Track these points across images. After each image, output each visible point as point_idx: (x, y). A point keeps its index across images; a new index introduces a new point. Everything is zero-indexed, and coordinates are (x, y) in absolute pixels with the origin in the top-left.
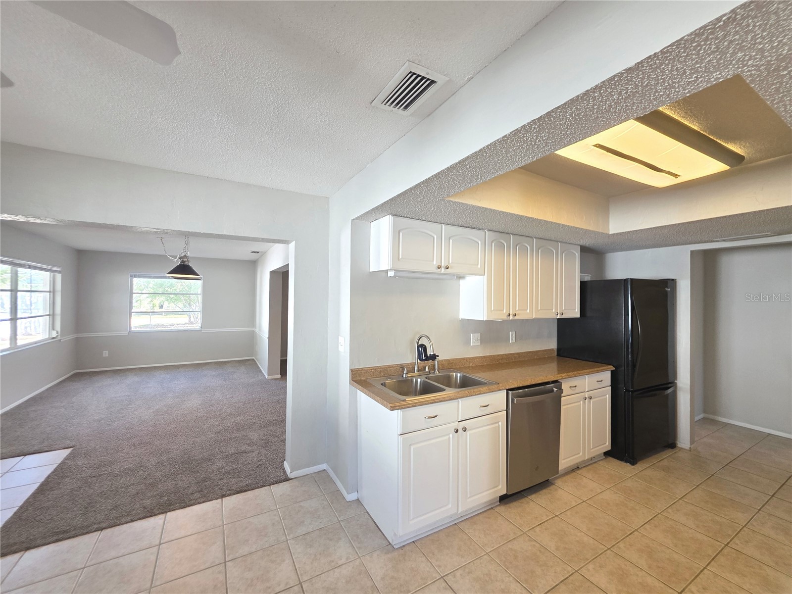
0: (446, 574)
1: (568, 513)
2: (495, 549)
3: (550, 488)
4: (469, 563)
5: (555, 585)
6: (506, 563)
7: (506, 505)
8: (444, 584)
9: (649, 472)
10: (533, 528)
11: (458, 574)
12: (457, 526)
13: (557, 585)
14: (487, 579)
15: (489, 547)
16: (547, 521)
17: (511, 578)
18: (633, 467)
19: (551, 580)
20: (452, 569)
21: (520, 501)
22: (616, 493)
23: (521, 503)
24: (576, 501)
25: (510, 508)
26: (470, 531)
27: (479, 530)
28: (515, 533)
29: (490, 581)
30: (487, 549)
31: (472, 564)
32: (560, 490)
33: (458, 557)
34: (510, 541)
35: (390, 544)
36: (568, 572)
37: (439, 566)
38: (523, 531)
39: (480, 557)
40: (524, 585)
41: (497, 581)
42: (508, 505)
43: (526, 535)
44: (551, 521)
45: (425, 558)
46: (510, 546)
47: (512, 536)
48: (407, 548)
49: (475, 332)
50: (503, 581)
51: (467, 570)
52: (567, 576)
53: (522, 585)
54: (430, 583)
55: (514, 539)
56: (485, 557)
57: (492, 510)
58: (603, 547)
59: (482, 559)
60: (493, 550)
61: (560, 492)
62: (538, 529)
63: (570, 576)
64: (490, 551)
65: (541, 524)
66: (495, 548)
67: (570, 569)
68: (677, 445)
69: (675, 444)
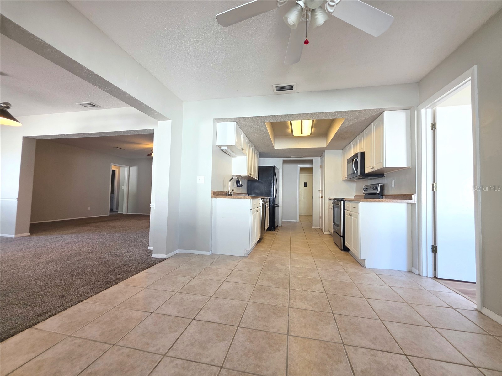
9: (279, 231)
12: (254, 249)
18: (275, 231)
27: (261, 248)
30: (268, 250)
47: (270, 247)
48: (249, 256)
60: (270, 250)
68: (279, 226)
69: (278, 225)
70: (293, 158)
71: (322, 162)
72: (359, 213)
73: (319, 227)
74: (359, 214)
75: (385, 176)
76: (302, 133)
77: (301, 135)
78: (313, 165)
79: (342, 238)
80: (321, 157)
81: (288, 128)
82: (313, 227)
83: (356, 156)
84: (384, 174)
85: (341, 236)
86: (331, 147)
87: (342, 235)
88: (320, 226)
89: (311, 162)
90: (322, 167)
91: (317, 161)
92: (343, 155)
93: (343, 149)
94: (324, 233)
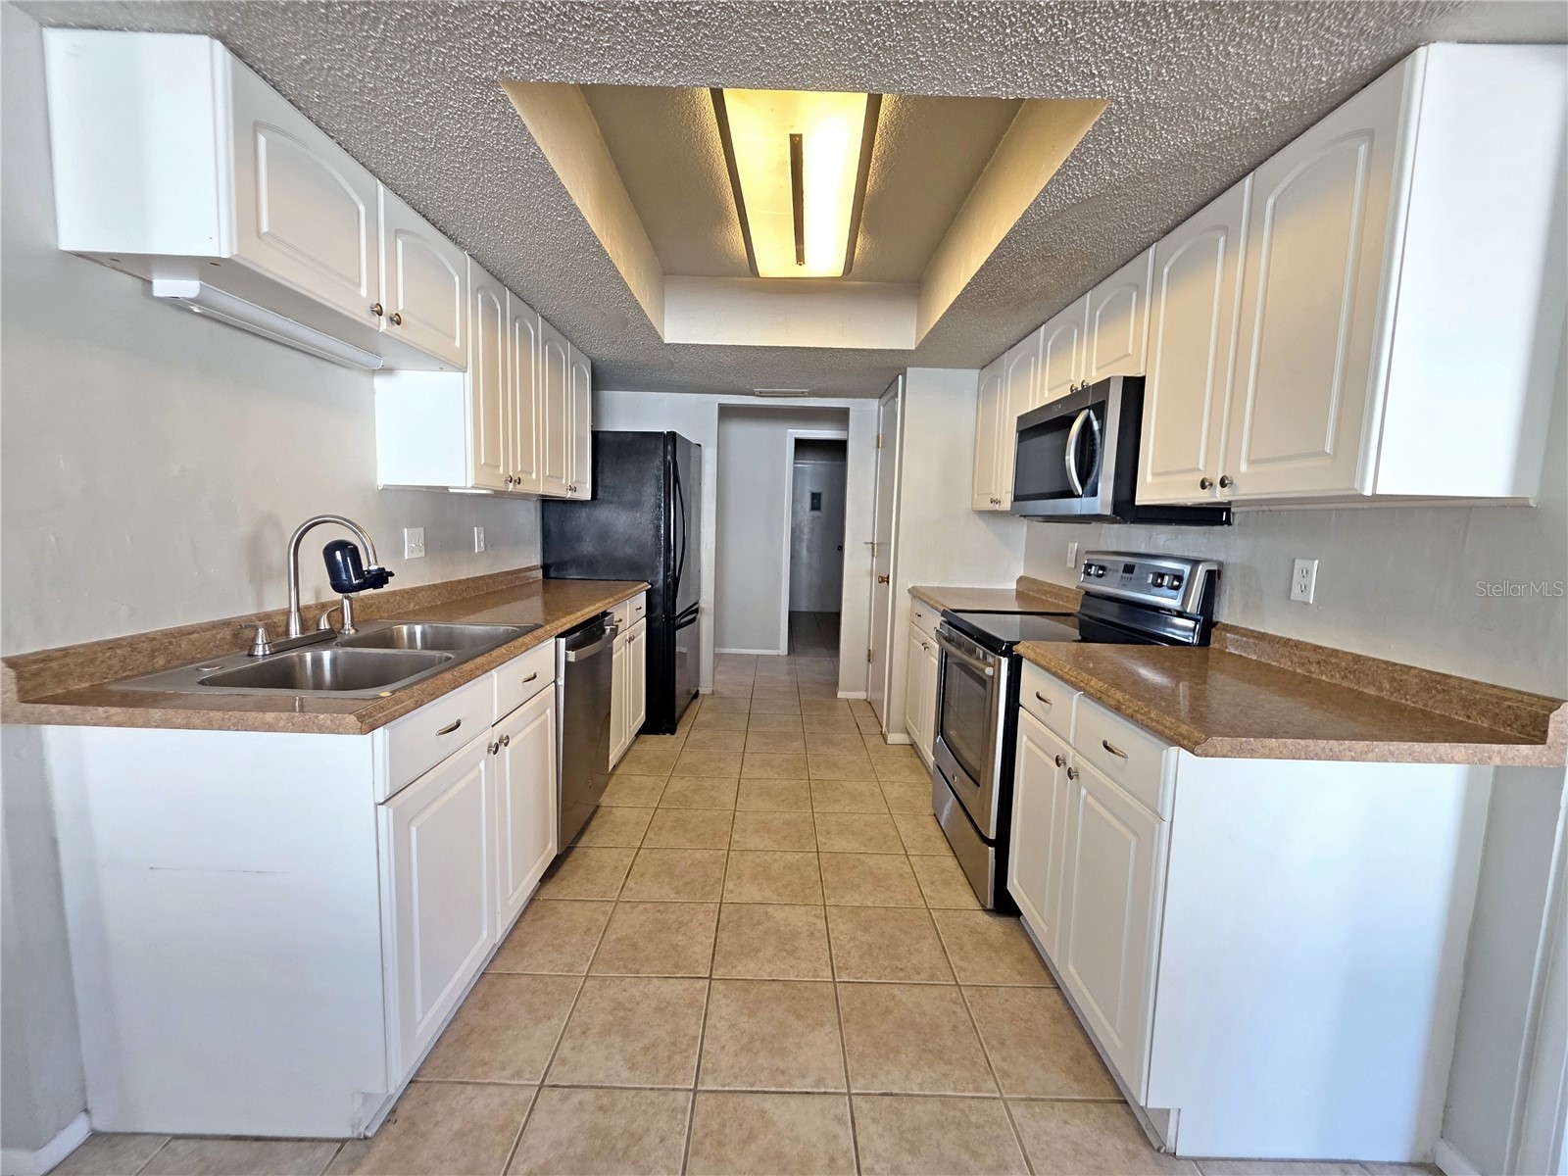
0: (543, 1072)
1: (650, 834)
2: (593, 959)
3: (599, 815)
4: (570, 1017)
5: (713, 940)
6: (630, 966)
7: (553, 880)
8: (556, 1094)
9: (695, 736)
10: (623, 887)
11: (566, 1050)
12: (491, 976)
13: (716, 940)
14: (622, 1014)
15: (581, 965)
16: (633, 862)
17: (655, 981)
18: (674, 736)
19: (704, 938)
20: (548, 1055)
21: (570, 859)
22: (682, 778)
23: (576, 860)
24: (646, 814)
25: (563, 879)
26: (526, 964)
27: (540, 950)
28: (604, 913)
29: (629, 1013)
30: (581, 969)
31: (575, 1014)
32: (615, 809)
33: (540, 1026)
34: (606, 929)
35: (343, 1141)
36: (714, 912)
37: (518, 1074)
38: (612, 901)
39: (580, 992)
40: (679, 975)
41: (638, 1004)
42: (555, 878)
43: (621, 904)
44: (638, 859)
45: (470, 1087)
46: (614, 937)
47: (603, 921)
48: (406, 1107)
49: (412, 525)
50: (647, 996)
51: (578, 1031)
52: (717, 917)
53: (677, 978)
54: (524, 1120)
55: (609, 921)
56: (588, 984)
57: (536, 903)
58: (722, 852)
59: (586, 992)
60: (591, 964)
61: (617, 812)
62: (631, 883)
63: (719, 915)
64: (589, 968)
65: (629, 873)
66: (591, 958)
67: (712, 906)
68: (700, 692)
69: (698, 691)
70: (761, 395)
71: (889, 420)
72: (1167, 817)
73: (862, 695)
74: (1166, 825)
75: (1236, 520)
76: (800, 258)
77: (793, 271)
78: (848, 430)
79: (991, 850)
80: (884, 399)
81: (721, 216)
82: (840, 695)
83: (1093, 398)
84: (1233, 510)
85: (989, 843)
86: (934, 351)
87: (992, 835)
88: (867, 691)
89: (841, 417)
90: (886, 442)
91: (865, 413)
92: (985, 394)
93: (988, 362)
94: (885, 740)
